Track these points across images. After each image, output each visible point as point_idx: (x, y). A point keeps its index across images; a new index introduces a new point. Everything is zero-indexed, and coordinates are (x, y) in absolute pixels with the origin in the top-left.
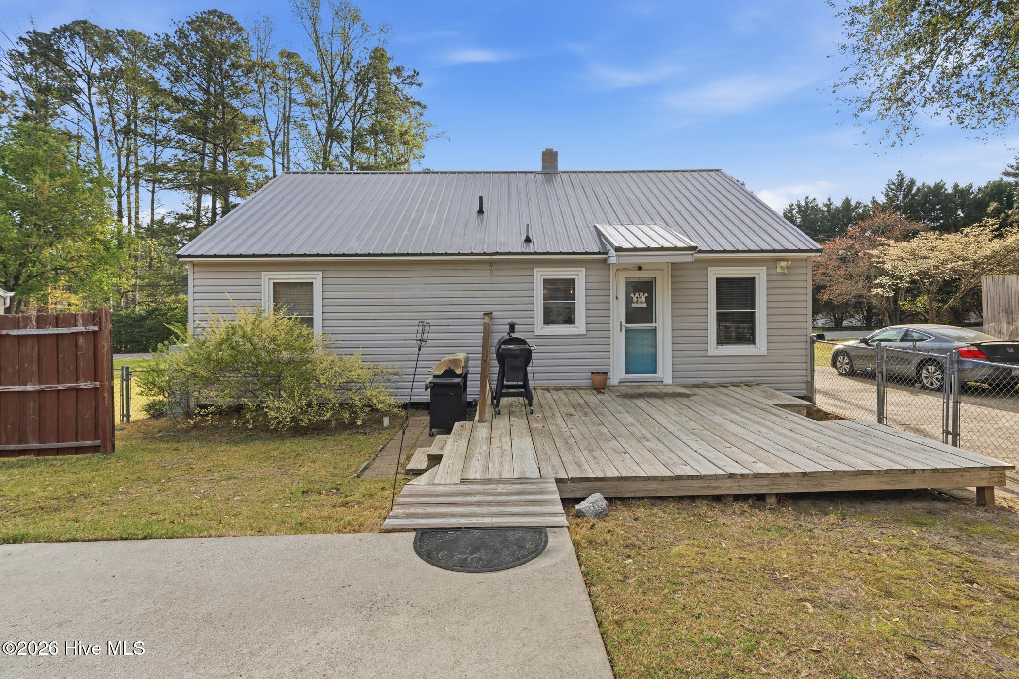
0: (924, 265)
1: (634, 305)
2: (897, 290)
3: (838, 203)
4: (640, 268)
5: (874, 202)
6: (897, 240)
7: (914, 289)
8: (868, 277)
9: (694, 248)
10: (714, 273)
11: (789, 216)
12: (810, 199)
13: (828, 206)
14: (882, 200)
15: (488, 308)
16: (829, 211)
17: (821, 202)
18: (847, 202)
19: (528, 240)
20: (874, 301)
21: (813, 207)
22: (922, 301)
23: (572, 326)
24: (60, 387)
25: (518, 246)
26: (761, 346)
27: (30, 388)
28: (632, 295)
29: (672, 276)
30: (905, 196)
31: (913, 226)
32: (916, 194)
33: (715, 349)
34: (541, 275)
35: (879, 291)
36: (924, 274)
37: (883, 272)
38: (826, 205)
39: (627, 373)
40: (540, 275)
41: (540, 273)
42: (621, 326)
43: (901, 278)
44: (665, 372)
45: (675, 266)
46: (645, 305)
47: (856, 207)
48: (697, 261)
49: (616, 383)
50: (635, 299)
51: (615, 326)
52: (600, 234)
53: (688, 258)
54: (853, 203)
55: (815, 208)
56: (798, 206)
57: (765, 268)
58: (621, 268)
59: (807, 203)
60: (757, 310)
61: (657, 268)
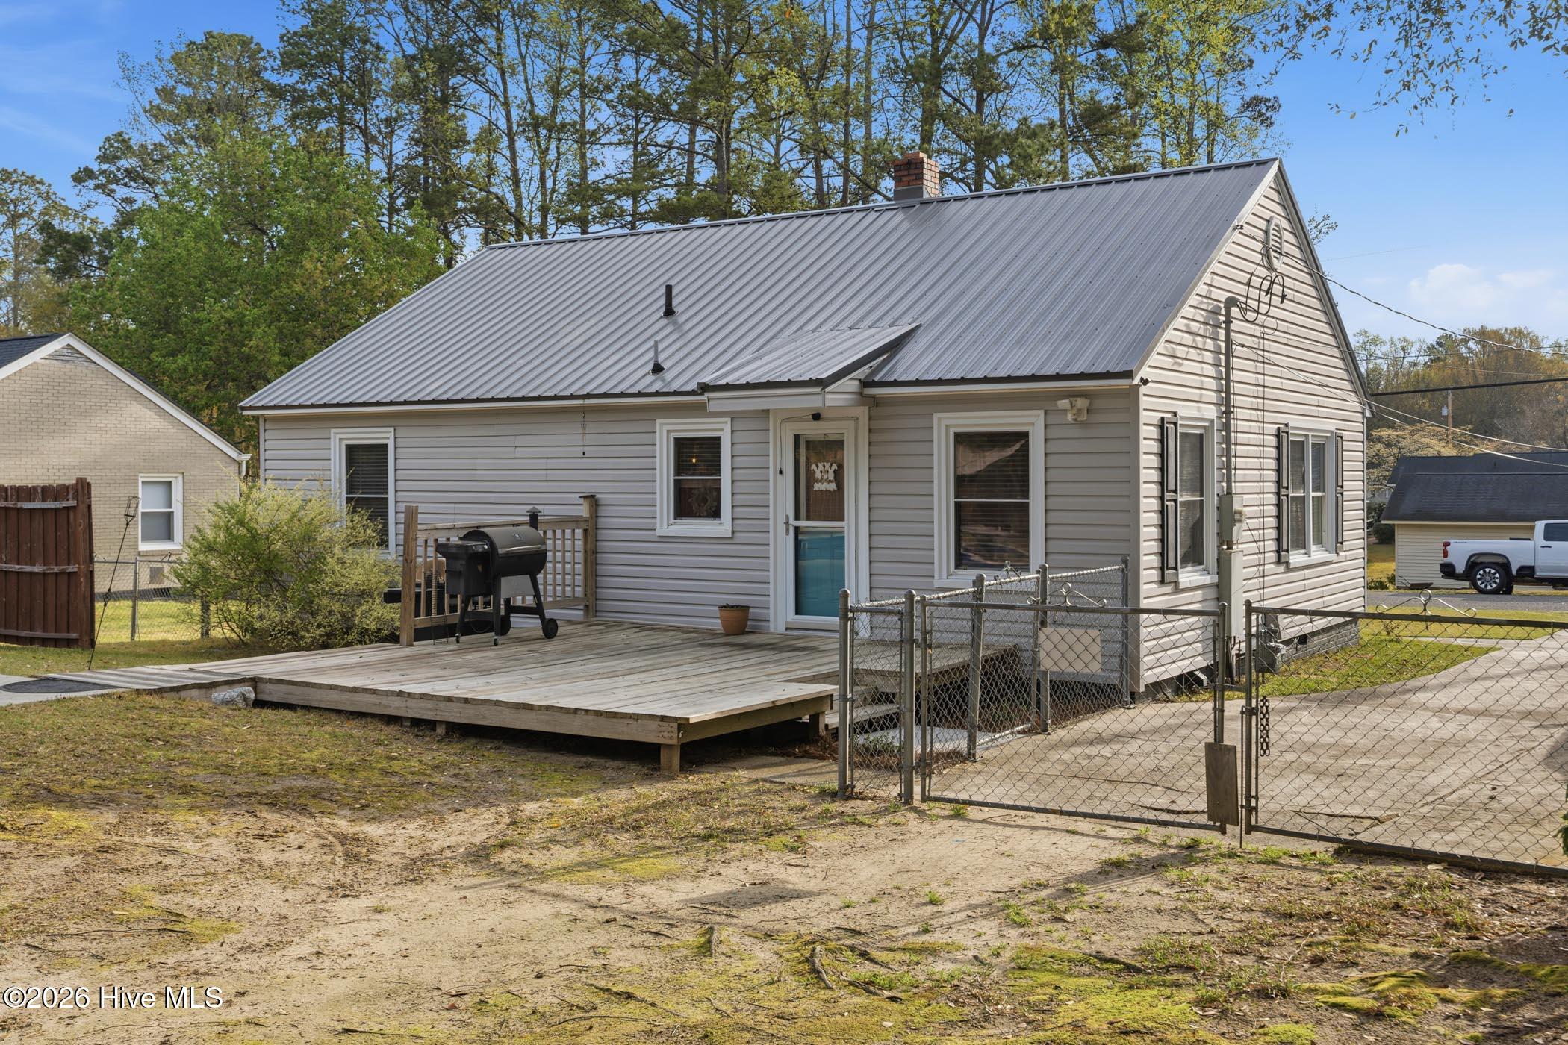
1: (817, 487)
4: (817, 417)
10: (949, 424)
15: (592, 488)
19: (657, 369)
23: (716, 522)
28: (814, 467)
29: (870, 431)
33: (951, 576)
34: (669, 432)
39: (797, 613)
40: (666, 432)
41: (666, 428)
42: (787, 523)
46: (833, 487)
49: (781, 629)
50: (818, 475)
51: (776, 525)
57: (1041, 413)
58: (787, 418)
60: (1031, 501)
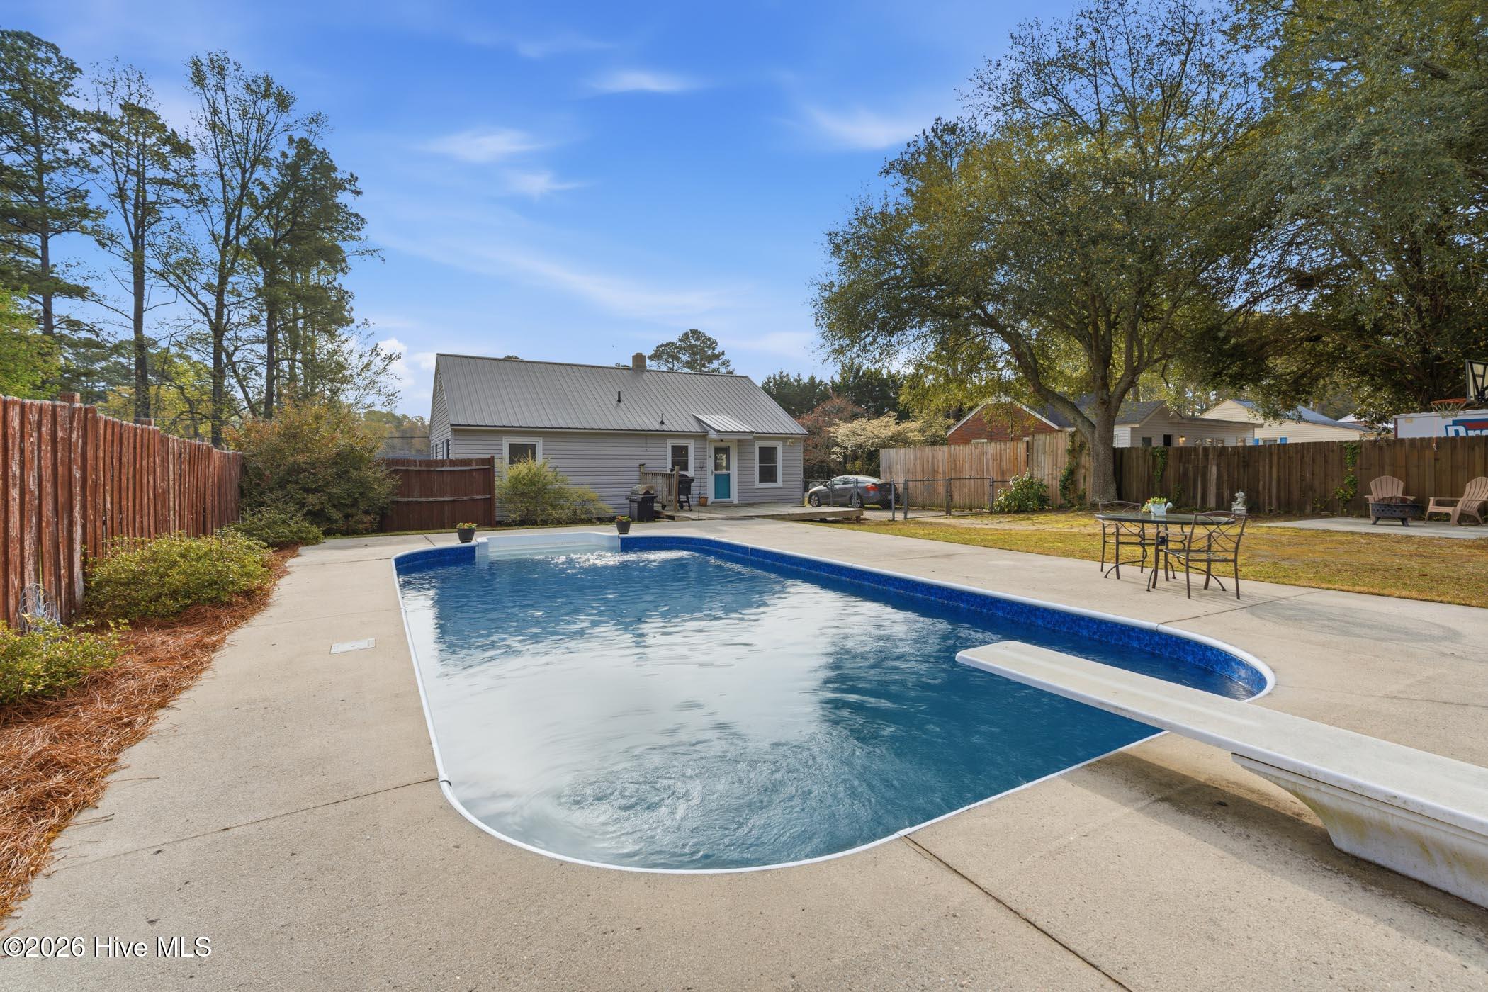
0: (860, 440)
1: (719, 461)
2: (846, 457)
3: (806, 380)
4: (721, 442)
5: (832, 381)
6: (846, 421)
7: (855, 457)
8: (828, 446)
9: (753, 432)
10: (759, 444)
11: (766, 388)
12: (785, 374)
13: (798, 381)
14: (837, 379)
15: (643, 462)
16: (799, 385)
17: (793, 377)
18: (812, 379)
19: (662, 423)
20: (832, 465)
21: (786, 382)
22: (858, 463)
24: (465, 498)
25: (658, 427)
26: (780, 483)
27: (446, 499)
28: (718, 455)
29: (740, 445)
30: (855, 378)
31: (857, 410)
32: (862, 377)
33: (759, 485)
35: (833, 457)
36: (860, 446)
37: (837, 445)
38: (795, 380)
39: (715, 496)
40: (670, 444)
41: (670, 442)
42: (712, 472)
43: (846, 448)
44: (734, 497)
45: (739, 441)
46: (723, 461)
47: (819, 385)
48: (755, 437)
49: (710, 503)
50: (719, 457)
51: (709, 473)
52: (698, 420)
53: (750, 437)
54: (817, 381)
55: (788, 383)
56: (775, 379)
57: (782, 442)
58: (714, 441)
59: (781, 377)
60: (778, 465)
61: (731, 441)
